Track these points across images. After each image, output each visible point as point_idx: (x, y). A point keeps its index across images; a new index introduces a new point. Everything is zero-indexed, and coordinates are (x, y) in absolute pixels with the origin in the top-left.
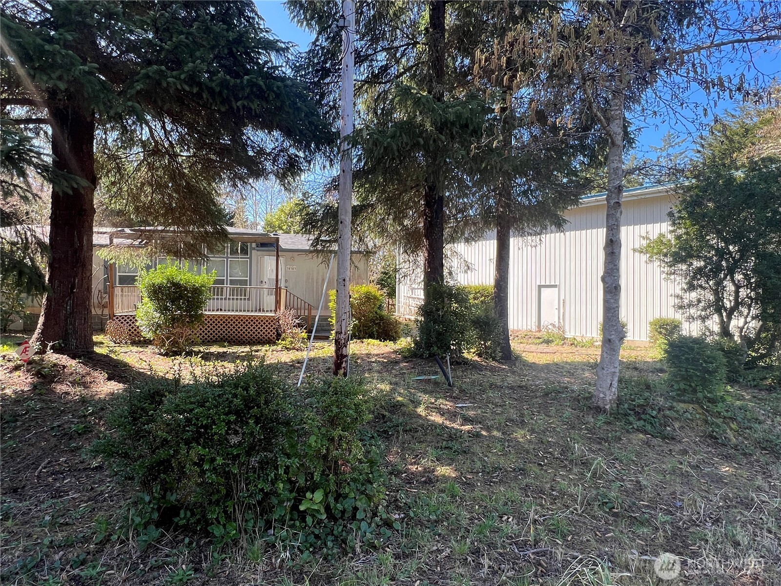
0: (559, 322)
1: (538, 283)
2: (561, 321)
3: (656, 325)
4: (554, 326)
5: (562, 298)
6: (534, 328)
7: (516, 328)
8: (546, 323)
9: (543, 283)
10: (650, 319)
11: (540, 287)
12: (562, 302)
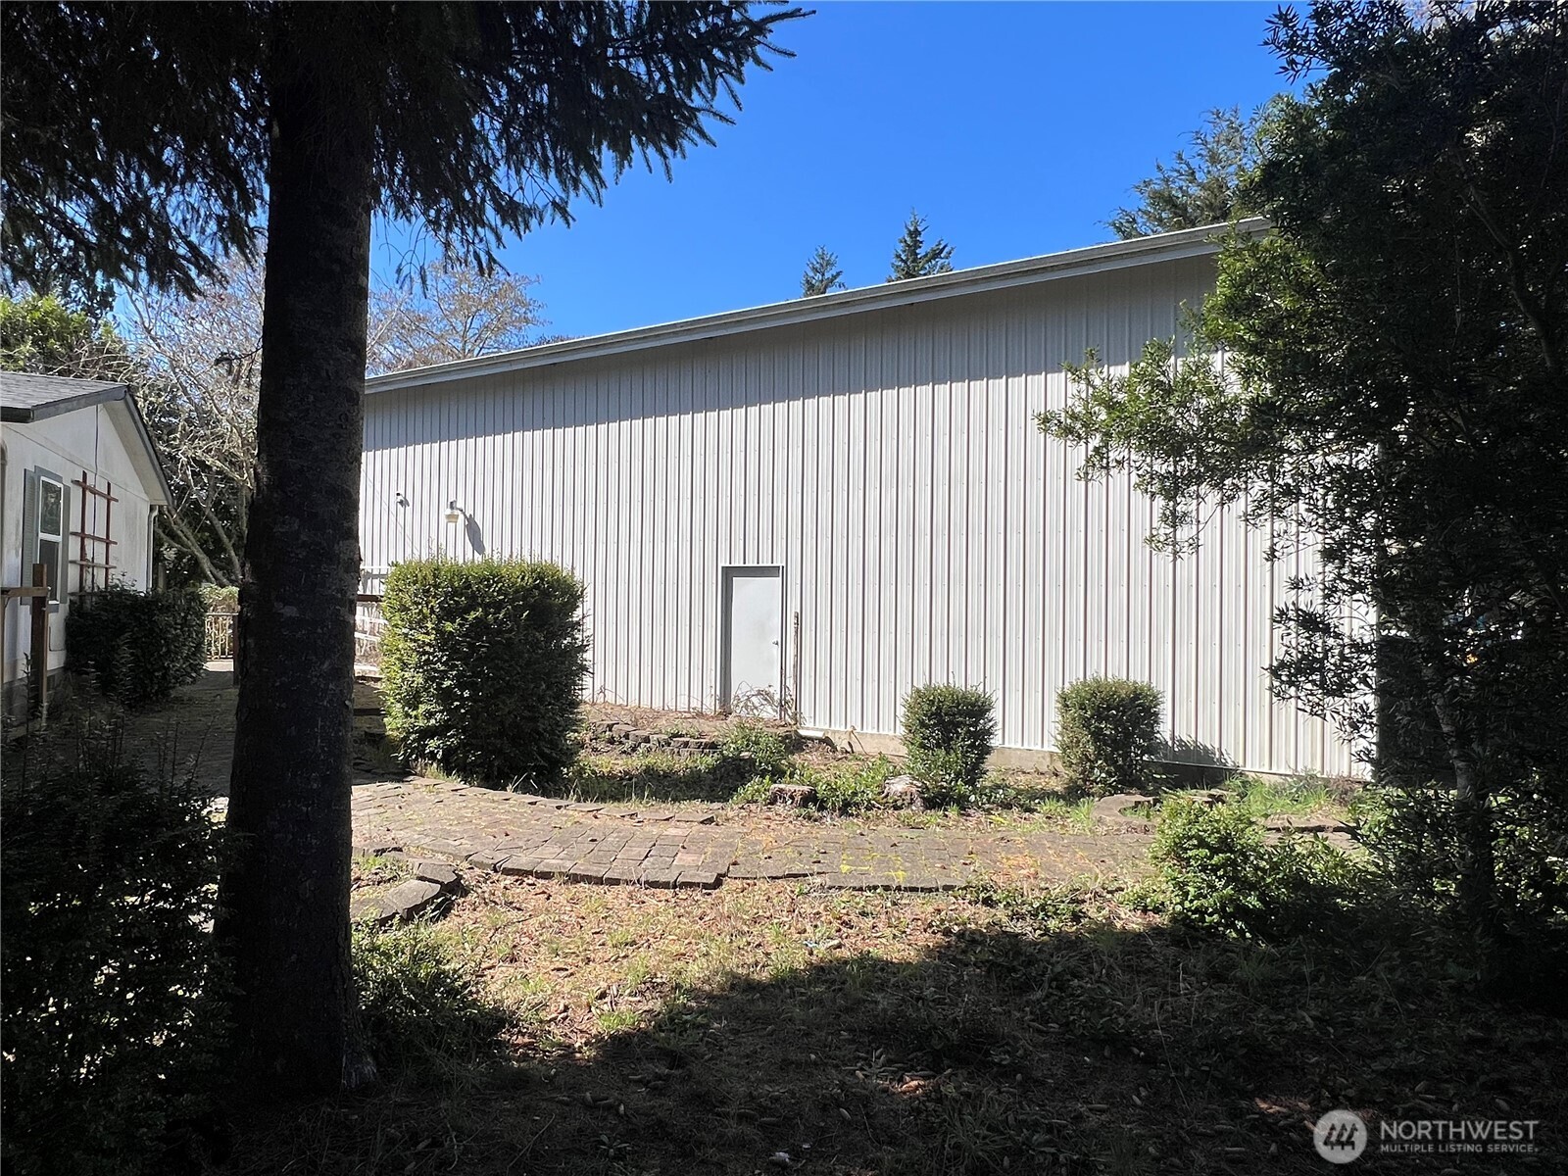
0: (783, 686)
1: (724, 563)
2: (790, 683)
3: (1082, 707)
4: (766, 696)
5: (793, 607)
6: (710, 705)
7: (657, 705)
8: (745, 688)
9: (738, 563)
10: (1075, 675)
11: (729, 573)
12: (791, 620)
